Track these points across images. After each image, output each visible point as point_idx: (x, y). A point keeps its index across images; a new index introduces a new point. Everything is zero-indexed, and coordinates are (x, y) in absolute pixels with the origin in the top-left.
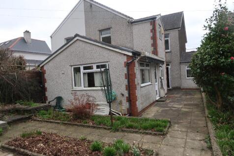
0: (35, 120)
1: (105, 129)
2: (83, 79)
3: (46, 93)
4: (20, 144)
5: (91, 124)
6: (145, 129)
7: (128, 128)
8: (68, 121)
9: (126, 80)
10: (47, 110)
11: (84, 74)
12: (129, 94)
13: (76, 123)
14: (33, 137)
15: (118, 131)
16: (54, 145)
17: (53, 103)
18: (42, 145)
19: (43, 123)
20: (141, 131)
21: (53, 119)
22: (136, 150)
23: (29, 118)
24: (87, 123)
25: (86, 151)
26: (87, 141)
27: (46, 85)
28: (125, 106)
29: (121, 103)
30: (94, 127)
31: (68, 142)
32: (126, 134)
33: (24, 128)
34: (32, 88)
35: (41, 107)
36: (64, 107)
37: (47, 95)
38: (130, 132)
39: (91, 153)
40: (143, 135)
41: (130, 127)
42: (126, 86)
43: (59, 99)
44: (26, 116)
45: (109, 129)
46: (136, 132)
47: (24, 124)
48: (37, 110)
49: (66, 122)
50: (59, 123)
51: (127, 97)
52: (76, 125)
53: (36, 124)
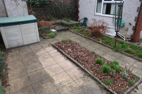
0: (70, 31)
1: (110, 48)
2: (103, 8)
3: (79, 14)
4: (60, 46)
5: (101, 42)
6: (139, 57)
7: (126, 52)
8: (88, 36)
9: (137, 13)
10: (77, 26)
11: (104, 4)
12: (136, 24)
13: (92, 39)
14: (67, 44)
15: (118, 51)
16: (76, 52)
17: (82, 21)
18: (70, 50)
19: (74, 34)
20: (136, 57)
21: (79, 33)
22: (126, 74)
23: (68, 29)
24: (98, 40)
25: (93, 62)
26: (95, 54)
27: (79, 9)
28: (130, 32)
29: (127, 30)
30: (102, 45)
31: (84, 52)
32: (123, 56)
33: (64, 35)
34: (71, 10)
35: (74, 24)
36: (87, 25)
37: (79, 16)
38: (127, 55)
39: (95, 64)
40: (136, 61)
41: (128, 52)
42: (136, 17)
43: (86, 19)
44: (67, 28)
45: (112, 49)
46: (131, 57)
47: (65, 32)
48: (72, 25)
49: (86, 37)
50: (82, 36)
51: (133, 27)
52: (92, 40)
53: (71, 34)
